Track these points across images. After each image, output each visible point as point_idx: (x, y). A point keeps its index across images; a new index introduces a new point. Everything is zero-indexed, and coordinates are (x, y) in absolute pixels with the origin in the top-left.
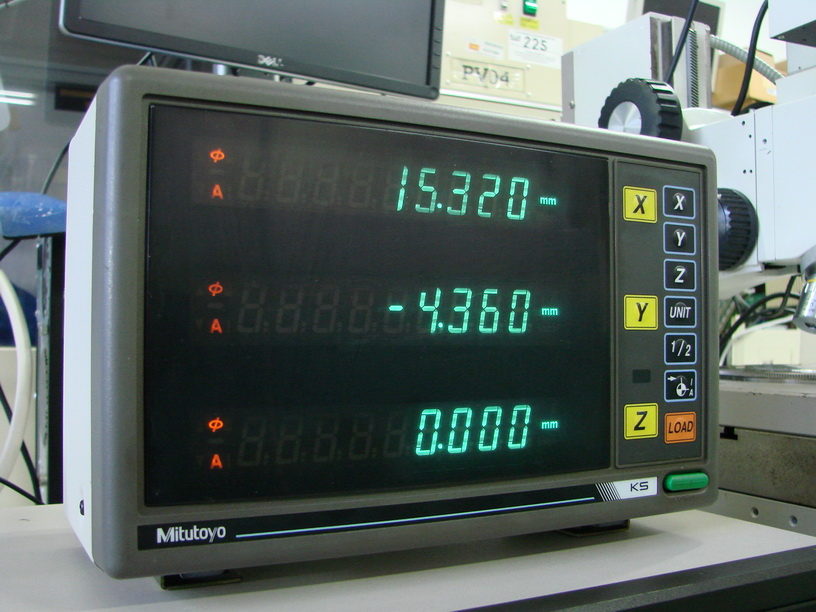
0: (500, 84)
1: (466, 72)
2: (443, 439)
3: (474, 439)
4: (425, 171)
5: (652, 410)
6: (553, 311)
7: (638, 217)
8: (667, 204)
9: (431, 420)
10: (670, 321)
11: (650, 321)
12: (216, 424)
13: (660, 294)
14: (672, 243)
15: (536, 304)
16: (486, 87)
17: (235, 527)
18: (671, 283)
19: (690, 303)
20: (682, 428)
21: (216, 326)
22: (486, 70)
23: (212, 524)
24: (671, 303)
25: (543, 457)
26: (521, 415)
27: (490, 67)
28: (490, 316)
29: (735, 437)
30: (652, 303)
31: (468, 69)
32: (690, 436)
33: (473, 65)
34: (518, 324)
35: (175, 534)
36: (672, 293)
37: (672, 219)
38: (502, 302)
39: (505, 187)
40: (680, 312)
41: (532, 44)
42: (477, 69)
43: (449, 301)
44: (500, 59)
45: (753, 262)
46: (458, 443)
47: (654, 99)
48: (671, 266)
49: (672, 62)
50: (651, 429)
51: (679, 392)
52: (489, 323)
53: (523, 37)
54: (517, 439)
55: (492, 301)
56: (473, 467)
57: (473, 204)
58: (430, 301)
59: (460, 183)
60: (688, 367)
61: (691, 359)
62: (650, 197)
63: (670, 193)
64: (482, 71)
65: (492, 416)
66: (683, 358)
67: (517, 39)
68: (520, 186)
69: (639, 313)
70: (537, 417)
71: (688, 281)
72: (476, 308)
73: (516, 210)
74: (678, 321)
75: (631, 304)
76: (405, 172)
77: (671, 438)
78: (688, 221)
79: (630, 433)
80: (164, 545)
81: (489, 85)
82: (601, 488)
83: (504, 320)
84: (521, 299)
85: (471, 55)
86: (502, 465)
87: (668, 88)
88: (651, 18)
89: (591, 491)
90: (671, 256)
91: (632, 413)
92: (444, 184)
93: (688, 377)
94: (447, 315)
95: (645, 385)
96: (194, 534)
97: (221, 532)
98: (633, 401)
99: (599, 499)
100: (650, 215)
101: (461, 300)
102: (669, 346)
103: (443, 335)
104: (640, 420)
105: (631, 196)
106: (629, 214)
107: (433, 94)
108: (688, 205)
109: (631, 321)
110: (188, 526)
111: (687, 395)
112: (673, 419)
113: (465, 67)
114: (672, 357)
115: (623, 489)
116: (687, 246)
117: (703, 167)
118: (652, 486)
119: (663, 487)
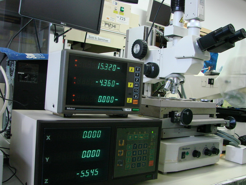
0: (113, 28)
1: (105, 25)
2: (102, 100)
3: (106, 101)
4: (102, 64)
5: (131, 99)
6: (118, 84)
7: (131, 71)
8: (136, 69)
9: (100, 97)
10: (135, 87)
11: (132, 86)
12: (74, 95)
13: (134, 83)
14: (136, 75)
15: (116, 83)
16: (110, 28)
17: (76, 108)
18: (135, 81)
19: (138, 84)
20: (136, 102)
21: (75, 83)
22: (110, 24)
23: (74, 108)
24: (135, 84)
25: (115, 104)
26: (113, 98)
27: (111, 24)
28: (109, 84)
29: (148, 107)
30: (132, 84)
31: (106, 24)
32: (137, 103)
33: (107, 23)
34: (113, 85)
35: (69, 108)
36: (135, 82)
37: (136, 72)
38: (111, 82)
39: (113, 66)
40: (136, 85)
41: (122, 19)
42: (108, 24)
43: (104, 81)
44: (114, 22)
45: (158, 77)
46: (104, 101)
47: (143, 44)
48: (136, 79)
49: (148, 35)
50: (131, 102)
51: (135, 97)
52: (109, 85)
53: (120, 17)
54: (112, 101)
55: (110, 82)
56: (105, 104)
57: (108, 68)
58: (101, 81)
59: (107, 65)
60: (137, 93)
61: (138, 92)
62: (133, 68)
63: (137, 68)
64: (109, 25)
65: (109, 98)
66: (136, 92)
67: (118, 17)
68: (115, 66)
69: (130, 85)
70: (115, 98)
71: (138, 81)
72: (107, 83)
73: (114, 69)
74: (136, 87)
75: (129, 84)
76: (99, 64)
77: (134, 103)
78: (139, 72)
79: (128, 102)
80: (68, 110)
81: (111, 28)
82: (123, 109)
83: (111, 85)
84: (114, 82)
85: (107, 20)
86: (109, 104)
87: (146, 42)
88: (144, 27)
89: (121, 109)
90: (136, 77)
91: (128, 99)
92: (104, 65)
93: (137, 95)
94: (104, 83)
95: (130, 95)
96: (71, 109)
97: (74, 109)
98: (129, 97)
99: (122, 110)
100: (133, 71)
101: (106, 81)
102: (134, 90)
103: (103, 86)
104: (129, 100)
105: (130, 68)
106: (130, 71)
107: (98, 33)
108: (139, 70)
109: (129, 86)
110: (71, 108)
111: (137, 97)
112: (134, 101)
113: (105, 23)
114: (135, 92)
115: (126, 110)
116: (138, 76)
117: (142, 64)
118: (130, 110)
119: (132, 110)
